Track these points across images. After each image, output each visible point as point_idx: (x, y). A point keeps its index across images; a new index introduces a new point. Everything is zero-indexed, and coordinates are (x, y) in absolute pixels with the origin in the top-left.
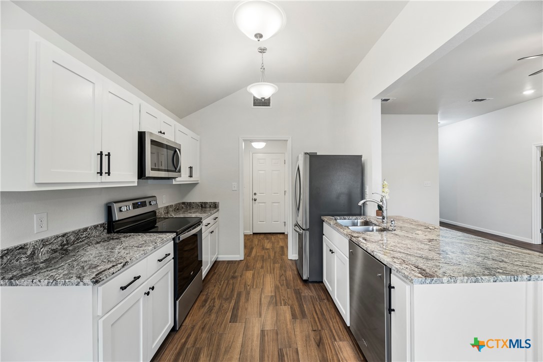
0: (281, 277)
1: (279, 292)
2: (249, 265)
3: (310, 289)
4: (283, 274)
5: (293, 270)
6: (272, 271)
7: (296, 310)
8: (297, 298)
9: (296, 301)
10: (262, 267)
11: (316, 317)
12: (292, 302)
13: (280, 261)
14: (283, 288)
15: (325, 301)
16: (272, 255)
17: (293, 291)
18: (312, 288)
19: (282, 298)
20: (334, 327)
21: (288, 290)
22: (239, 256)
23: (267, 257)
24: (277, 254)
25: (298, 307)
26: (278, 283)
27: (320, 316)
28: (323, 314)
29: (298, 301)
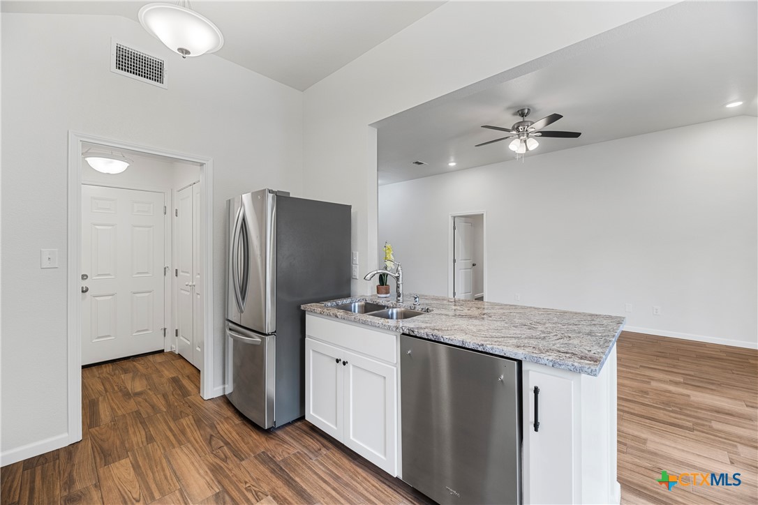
0: (210, 443)
1: (227, 476)
2: (106, 446)
3: (284, 442)
4: (211, 436)
5: (227, 419)
6: (181, 438)
7: (287, 497)
8: (273, 471)
9: (274, 479)
10: (150, 439)
11: (329, 489)
12: (269, 484)
13: (188, 411)
14: (231, 466)
15: (324, 451)
16: (160, 403)
17: (256, 462)
18: (287, 438)
19: (242, 486)
20: (366, 490)
21: (243, 463)
22: (66, 435)
23: (150, 411)
24: (171, 397)
25: (286, 488)
26: (211, 459)
27: (335, 485)
28: (337, 478)
29: (279, 477)
